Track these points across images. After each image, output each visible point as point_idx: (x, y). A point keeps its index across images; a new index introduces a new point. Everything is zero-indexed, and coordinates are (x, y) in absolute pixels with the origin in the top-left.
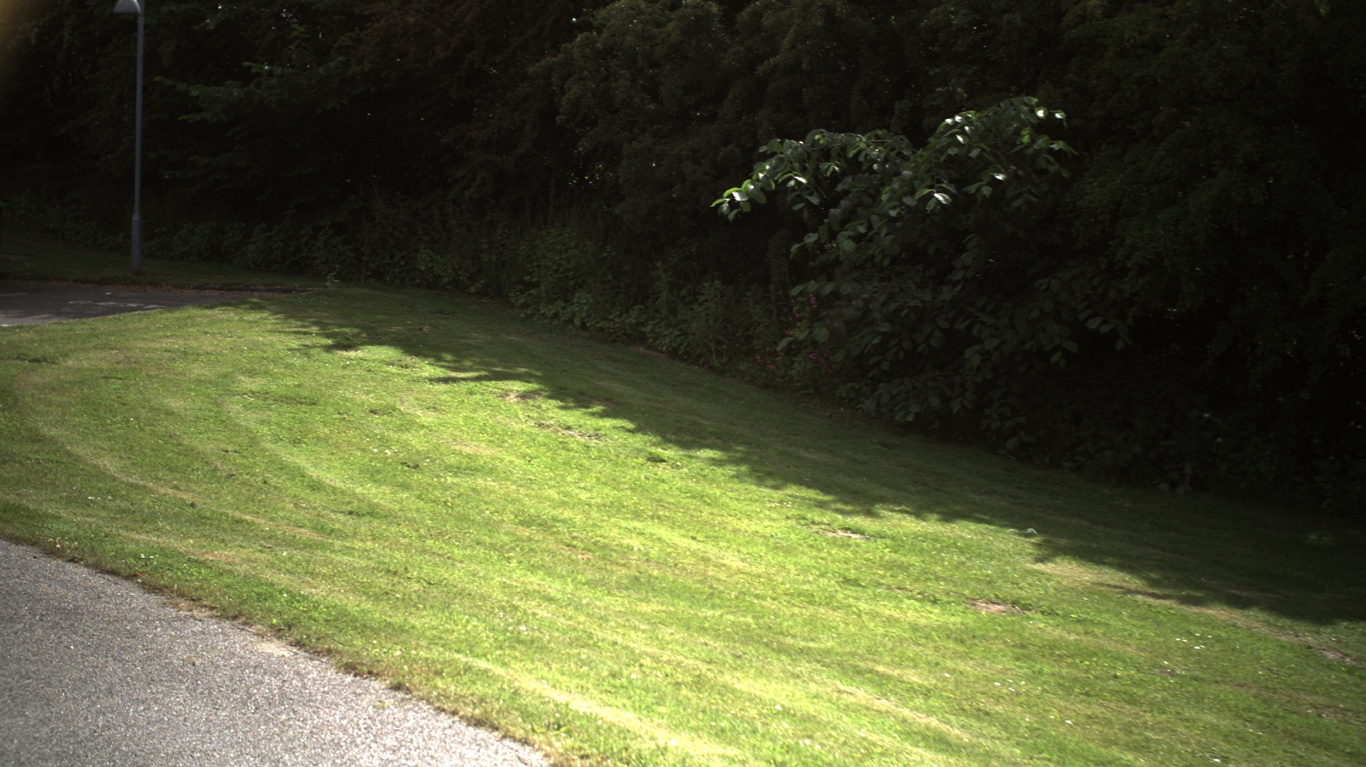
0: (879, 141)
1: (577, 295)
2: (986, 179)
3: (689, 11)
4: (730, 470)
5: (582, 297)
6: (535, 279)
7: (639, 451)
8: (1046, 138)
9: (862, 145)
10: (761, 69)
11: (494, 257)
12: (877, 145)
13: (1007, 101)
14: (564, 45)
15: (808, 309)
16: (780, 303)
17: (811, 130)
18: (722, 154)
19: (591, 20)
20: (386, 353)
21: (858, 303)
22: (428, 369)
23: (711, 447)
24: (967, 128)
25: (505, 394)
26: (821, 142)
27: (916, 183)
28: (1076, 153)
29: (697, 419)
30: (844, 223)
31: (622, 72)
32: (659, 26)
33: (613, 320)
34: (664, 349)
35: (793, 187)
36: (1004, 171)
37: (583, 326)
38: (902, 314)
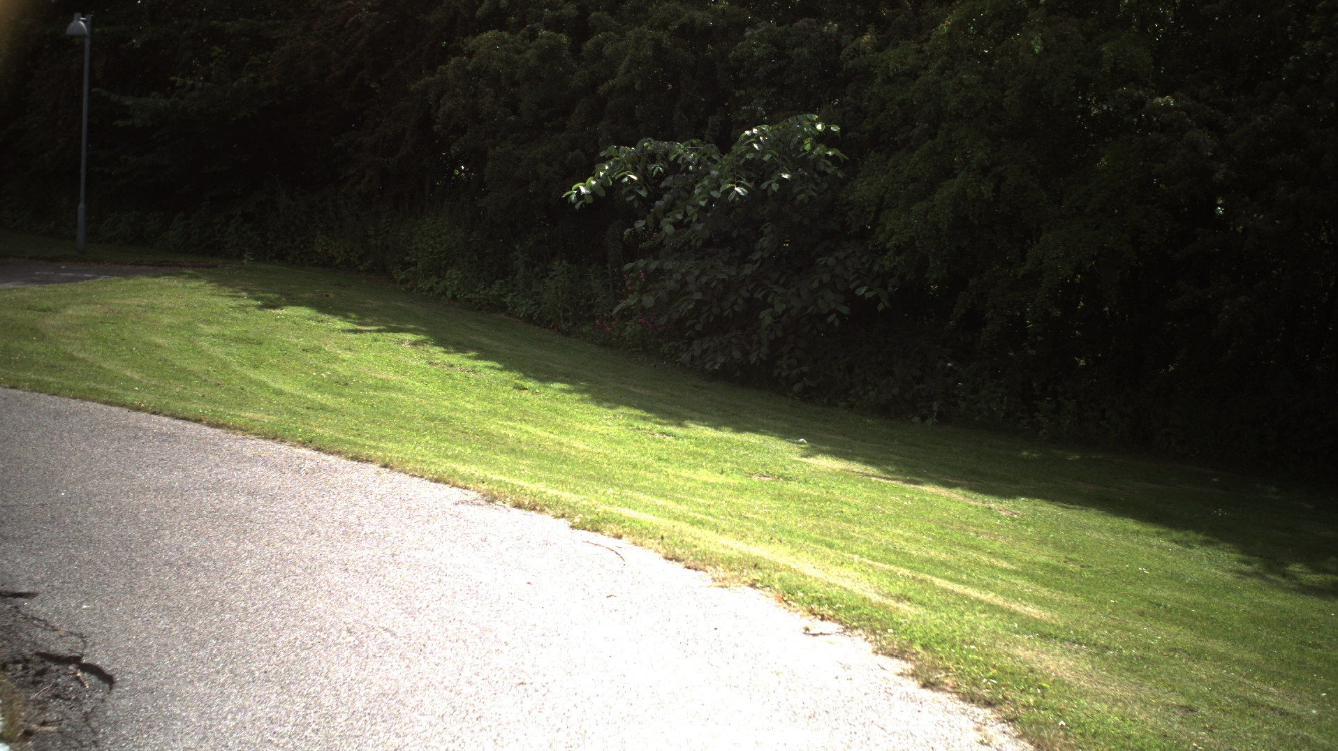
0: (694, 148)
1: (448, 272)
2: (776, 178)
3: (544, 41)
4: (577, 396)
5: (452, 272)
6: (413, 260)
7: (507, 382)
8: (823, 146)
9: (681, 151)
10: (602, 89)
11: (379, 242)
12: (691, 151)
13: (794, 118)
14: (440, 67)
15: (638, 283)
16: (615, 278)
17: (642, 138)
18: (569, 157)
19: (462, 46)
20: (305, 311)
21: (678, 276)
22: (339, 324)
23: (562, 382)
24: (761, 138)
25: (402, 342)
26: (649, 148)
27: (721, 180)
28: (847, 158)
29: (551, 364)
30: (665, 212)
31: (487, 90)
32: (519, 52)
33: (479, 292)
34: (521, 315)
35: (626, 183)
36: (790, 171)
37: (454, 297)
38: (712, 286)
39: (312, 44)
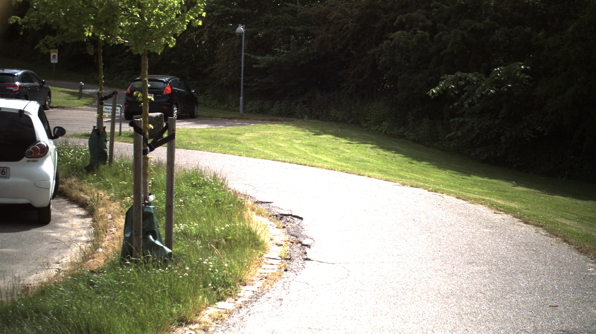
1: (383, 123)
2: (506, 86)
3: (419, 35)
5: (385, 124)
6: (369, 119)
7: (406, 161)
8: (524, 74)
9: (471, 77)
10: (442, 53)
11: (356, 112)
12: (475, 76)
13: (513, 64)
14: (380, 45)
15: (456, 127)
16: (447, 125)
17: (456, 72)
18: (429, 79)
19: (388, 36)
21: (470, 124)
22: (343, 141)
24: (501, 72)
25: (367, 147)
26: (459, 75)
27: (486, 87)
28: (533, 79)
29: (422, 156)
30: (465, 100)
31: (398, 53)
32: (410, 39)
33: (395, 131)
34: (411, 140)
35: (450, 89)
36: (512, 84)
37: (385, 133)
38: (483, 128)
39: (330, 36)
